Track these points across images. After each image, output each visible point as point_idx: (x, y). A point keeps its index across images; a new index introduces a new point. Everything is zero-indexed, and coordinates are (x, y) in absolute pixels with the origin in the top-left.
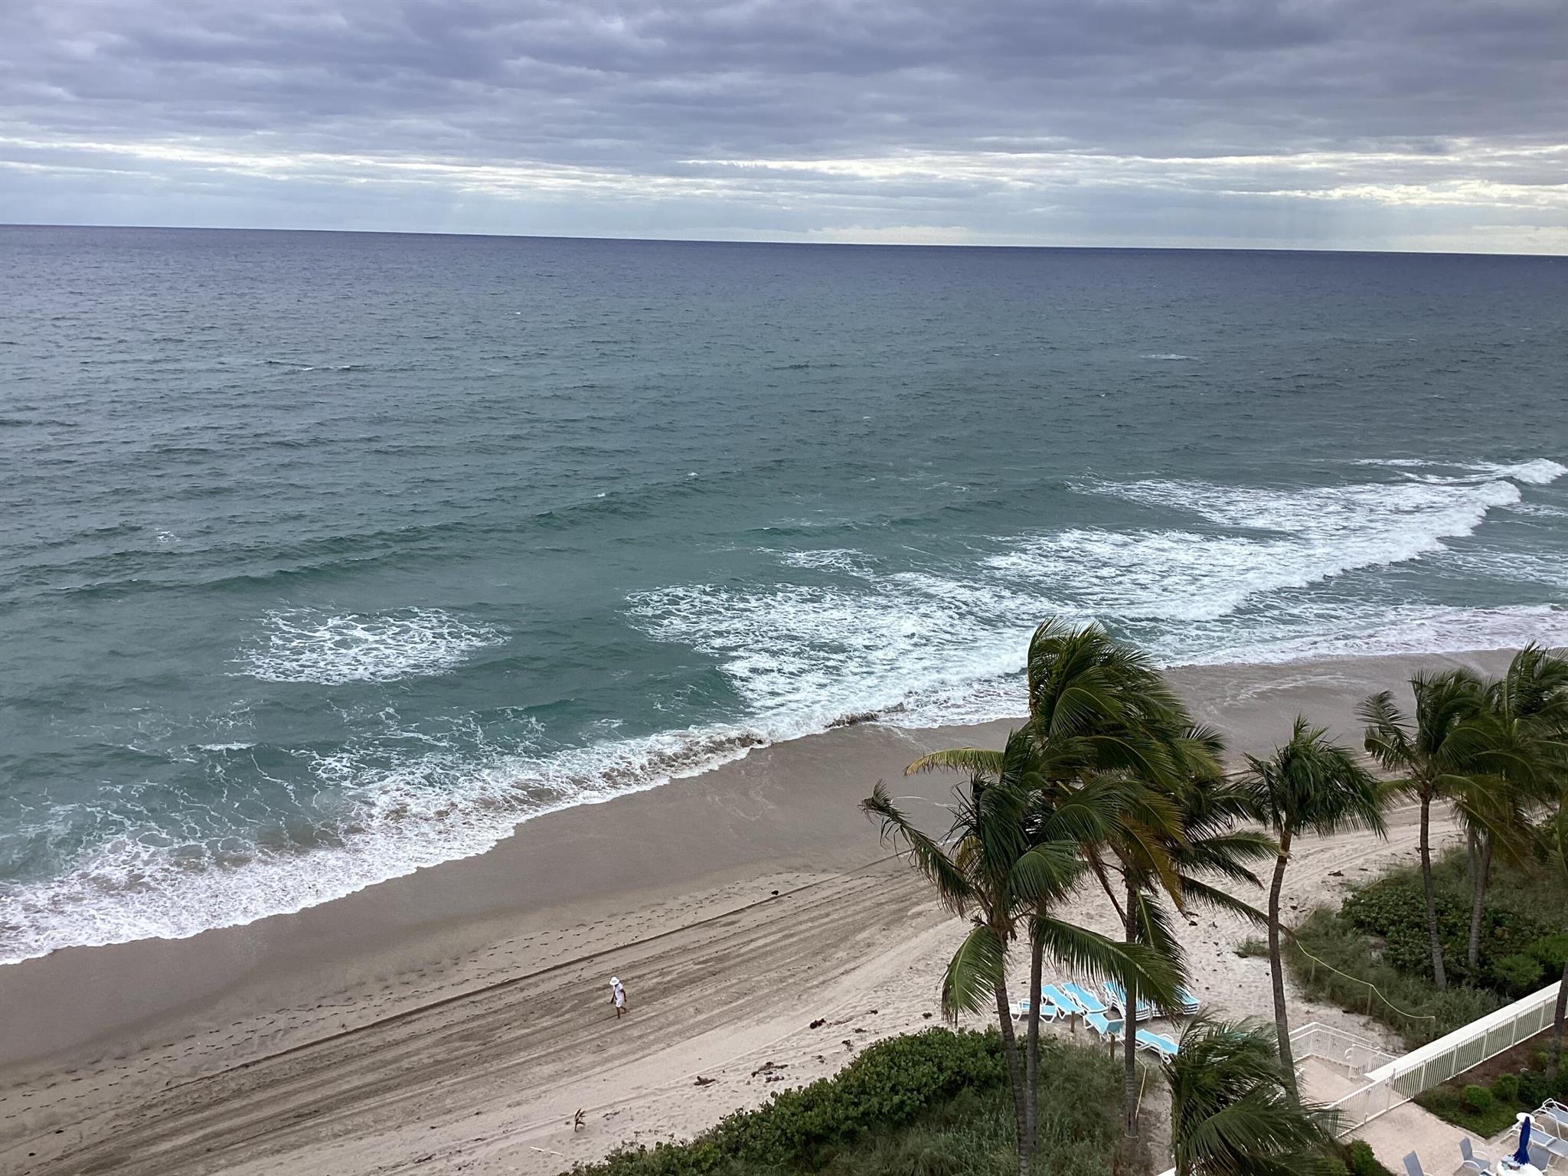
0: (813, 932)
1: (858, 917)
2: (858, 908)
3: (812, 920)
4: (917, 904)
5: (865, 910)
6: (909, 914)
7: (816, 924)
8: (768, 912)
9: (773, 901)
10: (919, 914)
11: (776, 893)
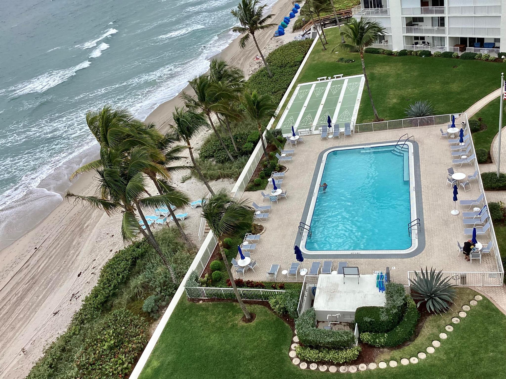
0: (58, 251)
1: (69, 239)
2: (67, 236)
3: (55, 248)
4: (85, 223)
5: (69, 235)
6: (84, 228)
7: (57, 248)
8: (37, 256)
9: (37, 251)
10: (88, 226)
11: (36, 248)
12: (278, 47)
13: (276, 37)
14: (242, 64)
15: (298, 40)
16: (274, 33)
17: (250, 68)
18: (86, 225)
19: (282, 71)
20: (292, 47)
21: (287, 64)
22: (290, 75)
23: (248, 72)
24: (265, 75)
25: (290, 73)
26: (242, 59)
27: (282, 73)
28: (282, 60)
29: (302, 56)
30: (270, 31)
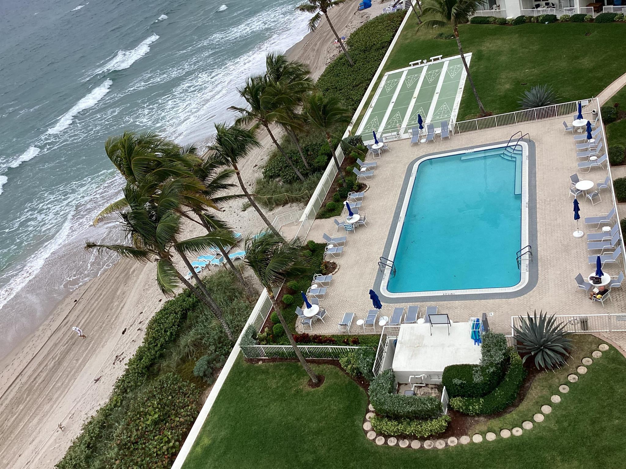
0: (100, 304)
1: (112, 288)
2: (111, 284)
3: (96, 300)
4: (131, 268)
6: (130, 273)
7: (99, 300)
8: (79, 308)
9: (77, 304)
10: (134, 271)
11: (76, 301)
12: (363, 24)
13: (360, 10)
14: (318, 50)
15: (388, 12)
16: (359, 5)
17: (328, 55)
18: (132, 270)
19: (366, 56)
20: (380, 23)
21: (372, 46)
22: (376, 60)
23: (326, 60)
24: (344, 64)
25: (376, 58)
26: (318, 44)
27: (365, 59)
28: (367, 42)
29: (392, 34)
30: (354, 4)
